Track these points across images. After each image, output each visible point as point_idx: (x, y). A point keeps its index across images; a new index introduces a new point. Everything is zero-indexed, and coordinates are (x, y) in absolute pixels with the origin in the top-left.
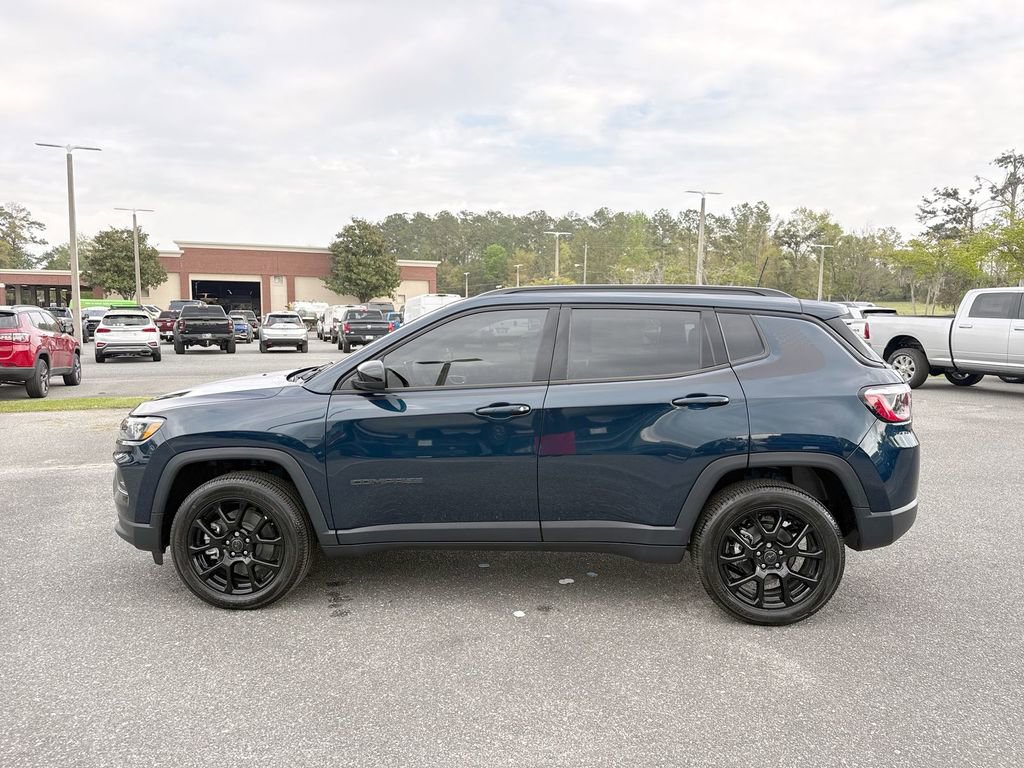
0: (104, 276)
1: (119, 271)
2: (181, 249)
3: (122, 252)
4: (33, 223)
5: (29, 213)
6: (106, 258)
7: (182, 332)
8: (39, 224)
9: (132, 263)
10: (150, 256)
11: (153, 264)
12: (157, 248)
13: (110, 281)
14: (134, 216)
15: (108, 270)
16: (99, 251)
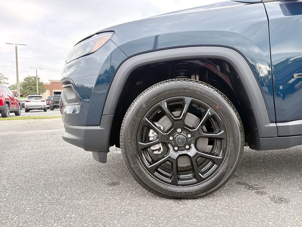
0: (26, 91)
1: (31, 89)
2: (50, 82)
3: (32, 83)
4: (5, 78)
5: (3, 75)
6: (27, 85)
7: (53, 103)
8: (6, 78)
9: (35, 87)
10: (41, 84)
11: (42, 87)
12: (43, 82)
13: (28, 92)
14: (36, 70)
15: (28, 89)
16: (25, 83)
